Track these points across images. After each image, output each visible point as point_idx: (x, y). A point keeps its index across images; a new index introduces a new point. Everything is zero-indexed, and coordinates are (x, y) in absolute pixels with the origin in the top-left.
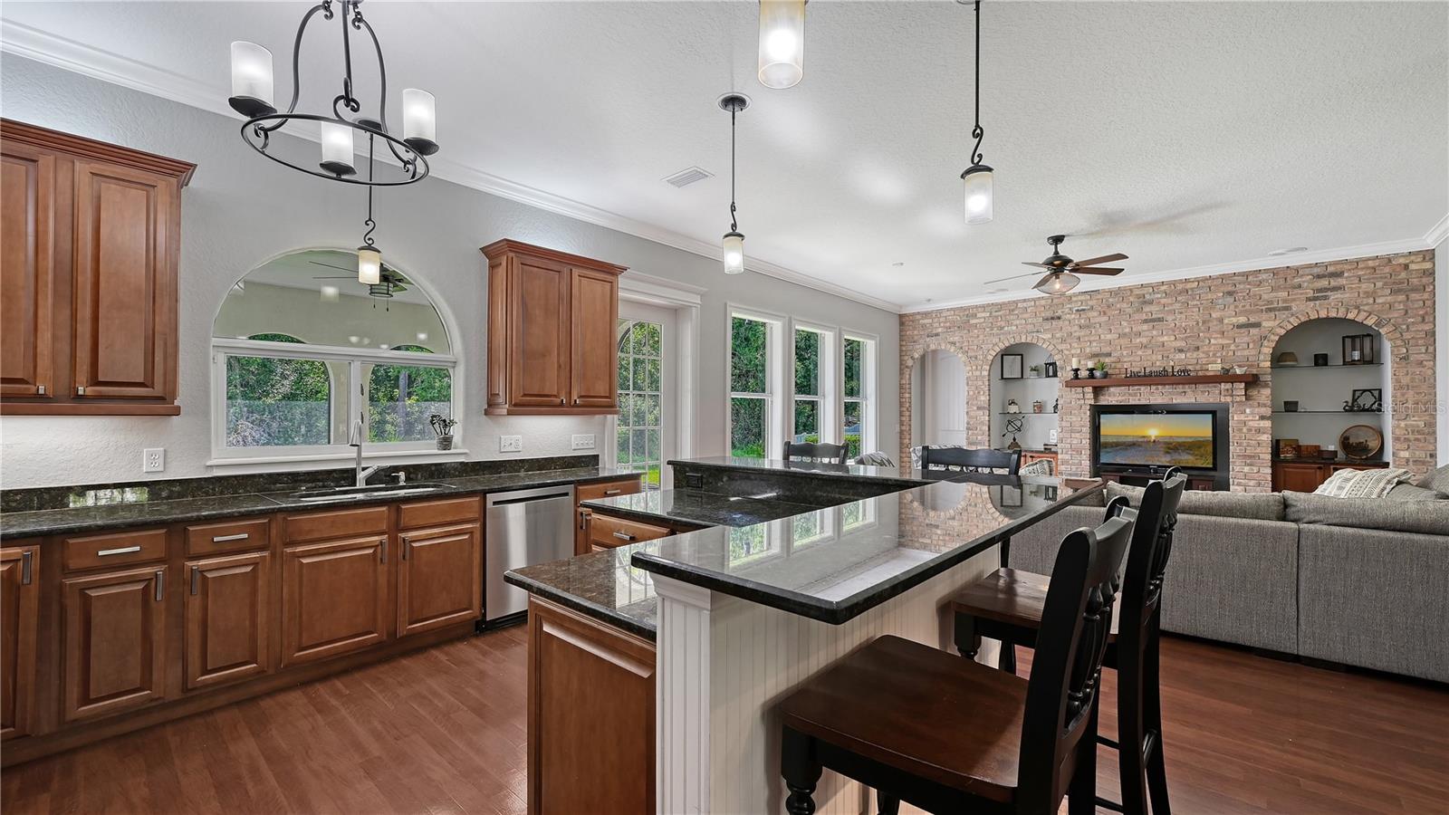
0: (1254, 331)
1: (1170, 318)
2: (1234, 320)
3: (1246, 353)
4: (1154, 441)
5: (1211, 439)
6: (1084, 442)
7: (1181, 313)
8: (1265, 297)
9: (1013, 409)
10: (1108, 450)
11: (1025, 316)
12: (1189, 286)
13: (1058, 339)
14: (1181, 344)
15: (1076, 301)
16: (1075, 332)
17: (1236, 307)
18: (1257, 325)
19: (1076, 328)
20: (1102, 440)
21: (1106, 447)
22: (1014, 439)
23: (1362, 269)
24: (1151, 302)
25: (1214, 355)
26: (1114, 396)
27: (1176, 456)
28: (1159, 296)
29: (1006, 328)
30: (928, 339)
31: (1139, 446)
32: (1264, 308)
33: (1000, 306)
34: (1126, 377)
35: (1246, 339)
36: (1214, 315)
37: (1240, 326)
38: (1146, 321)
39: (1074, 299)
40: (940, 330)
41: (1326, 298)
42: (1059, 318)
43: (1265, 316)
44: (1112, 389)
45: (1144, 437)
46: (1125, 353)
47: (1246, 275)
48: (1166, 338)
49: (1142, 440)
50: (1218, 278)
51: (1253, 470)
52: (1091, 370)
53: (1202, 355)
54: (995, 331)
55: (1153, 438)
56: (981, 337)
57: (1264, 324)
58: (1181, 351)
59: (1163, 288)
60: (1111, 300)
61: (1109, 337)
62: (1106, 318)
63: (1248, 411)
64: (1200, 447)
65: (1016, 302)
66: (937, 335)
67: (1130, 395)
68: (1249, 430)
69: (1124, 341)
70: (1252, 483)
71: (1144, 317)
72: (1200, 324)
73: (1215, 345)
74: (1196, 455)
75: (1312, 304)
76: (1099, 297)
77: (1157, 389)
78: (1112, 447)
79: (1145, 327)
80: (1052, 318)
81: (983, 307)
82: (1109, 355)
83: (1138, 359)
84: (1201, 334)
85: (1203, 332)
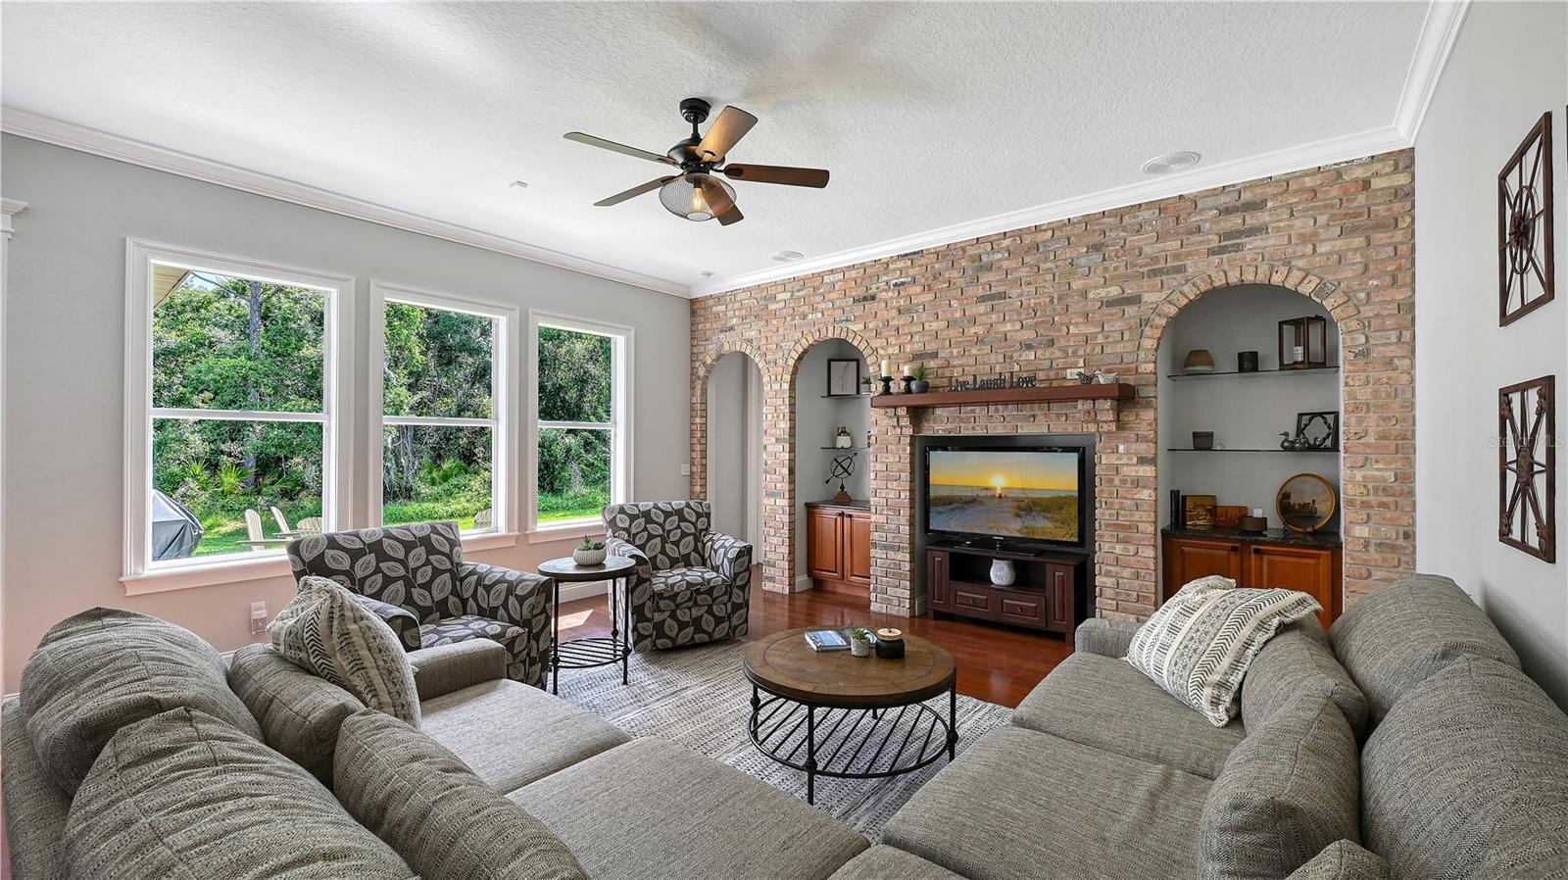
0: (1131, 310)
1: (1014, 293)
2: (1102, 292)
3: (1119, 348)
4: (1000, 497)
5: (1076, 494)
6: (903, 496)
7: (1030, 284)
8: (1147, 250)
9: (843, 442)
10: (940, 509)
11: (834, 296)
12: (1040, 237)
13: (872, 330)
14: (1028, 335)
15: (894, 270)
16: (893, 318)
17: (1106, 269)
18: (1135, 300)
19: (894, 313)
21: (936, 505)
22: (842, 487)
23: (1296, 192)
24: (990, 268)
25: (1075, 353)
26: (942, 422)
27: (1029, 522)
28: (999, 256)
29: (810, 317)
30: (722, 336)
31: (981, 503)
32: (1145, 269)
33: (804, 281)
34: (951, 390)
35: (1119, 325)
36: (1074, 286)
37: (1111, 303)
38: (982, 299)
39: (891, 267)
40: (734, 321)
41: (1238, 248)
42: (873, 298)
43: (1146, 283)
44: (938, 411)
45: (987, 489)
46: (955, 351)
47: (1119, 214)
48: (1009, 327)
49: (984, 493)
50: (1079, 222)
51: (1128, 550)
52: (908, 380)
53: (1058, 354)
54: (797, 320)
55: (999, 491)
56: (781, 330)
57: (1147, 298)
58: (1029, 347)
59: (1006, 243)
60: (937, 266)
61: (935, 325)
62: (931, 296)
63: (1121, 448)
64: (1061, 508)
65: (821, 275)
66: (731, 329)
67: (961, 420)
68: (1124, 482)
69: (954, 333)
70: (1127, 573)
71: (980, 292)
72: (1056, 301)
73: (1075, 335)
74: (1056, 521)
75: (1216, 259)
76: (923, 261)
77: (997, 411)
78: (945, 504)
79: (982, 308)
80: (865, 299)
81: (784, 284)
82: (935, 355)
83: (972, 361)
84: (1056, 319)
85: (1059, 314)
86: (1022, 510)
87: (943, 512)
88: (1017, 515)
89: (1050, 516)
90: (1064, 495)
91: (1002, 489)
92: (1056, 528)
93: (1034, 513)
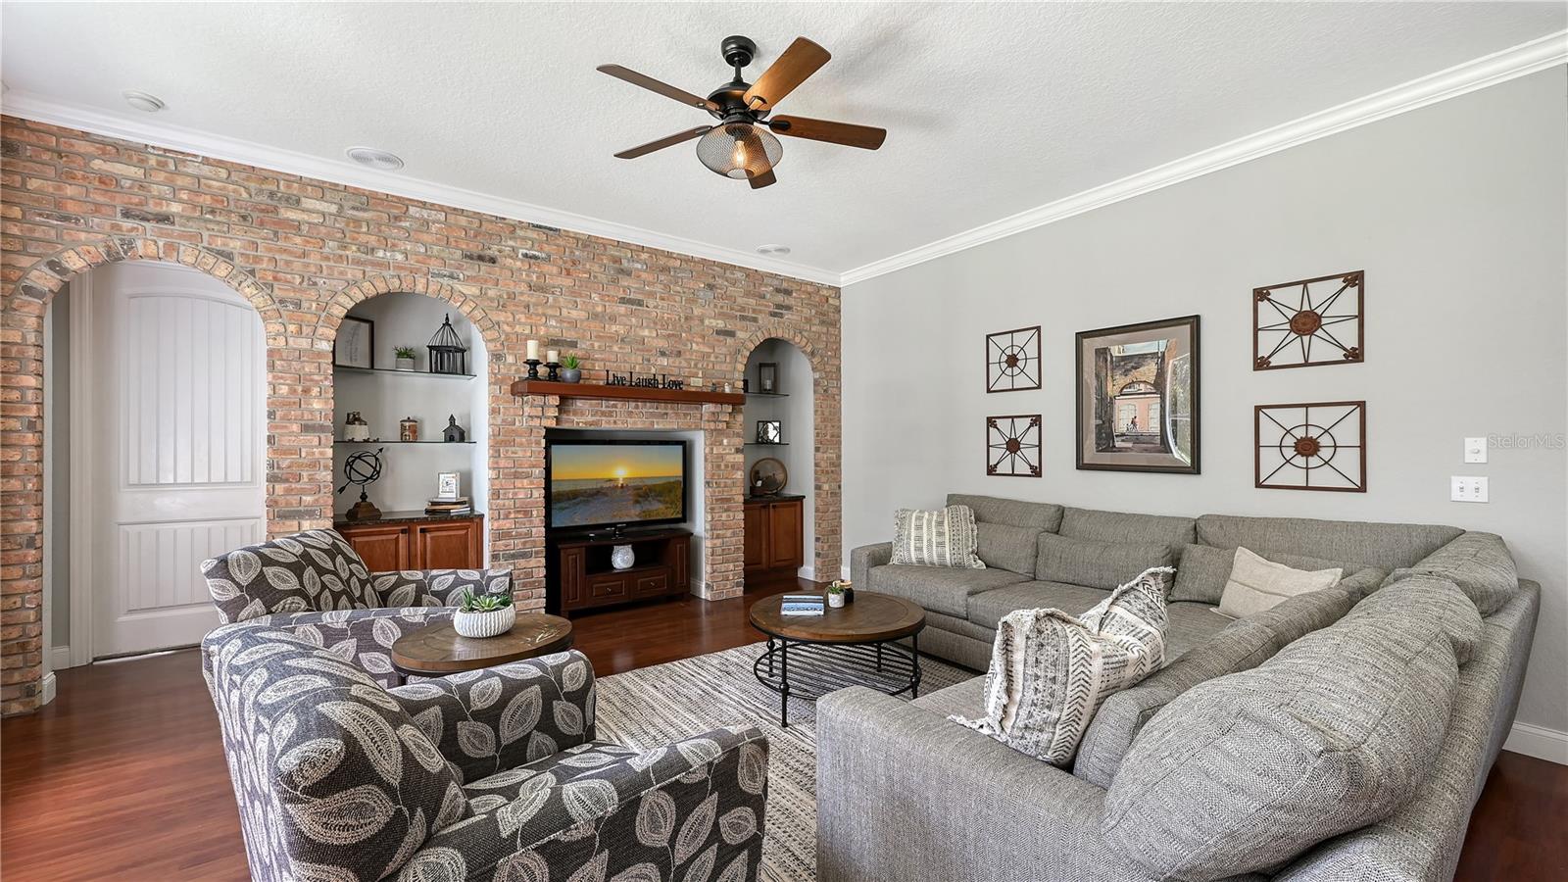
0: (729, 340)
1: (651, 303)
2: (714, 322)
3: (724, 367)
4: (622, 486)
5: (681, 479)
6: (536, 494)
7: (663, 299)
8: (740, 300)
9: (359, 433)
10: (563, 505)
11: (425, 237)
12: (672, 263)
13: (491, 300)
14: (662, 344)
15: (524, 239)
16: (522, 294)
17: (715, 306)
18: (731, 334)
19: (523, 287)
20: (554, 489)
21: (559, 501)
22: (364, 497)
23: (804, 292)
24: (628, 273)
25: (696, 365)
26: (583, 414)
27: (647, 506)
28: (639, 266)
29: (381, 254)
30: (127, 224)
31: (605, 494)
32: (738, 314)
33: (369, 200)
34: (608, 383)
35: (724, 350)
36: (696, 313)
37: (719, 332)
38: (623, 301)
39: (520, 233)
40: (175, 208)
41: (781, 316)
42: (493, 260)
43: (739, 324)
44: (579, 403)
45: (610, 480)
46: (596, 345)
47: (725, 267)
48: (646, 333)
49: (607, 485)
50: (699, 262)
51: (729, 516)
52: (553, 367)
53: (684, 364)
54: (352, 252)
55: (621, 482)
56: (314, 259)
57: (740, 334)
58: (663, 354)
59: (644, 256)
60: (577, 253)
61: (574, 314)
62: (568, 282)
63: (725, 441)
64: (670, 491)
65: (405, 203)
66: (164, 218)
67: (603, 414)
68: (727, 466)
69: (595, 325)
70: (729, 533)
71: (621, 294)
72: (683, 320)
73: (696, 351)
74: (667, 503)
75: (772, 319)
76: (560, 242)
77: (637, 407)
78: (569, 499)
79: (622, 309)
80: (481, 258)
81: (322, 189)
82: (573, 344)
83: (613, 358)
84: (684, 335)
85: (685, 332)
86: (640, 496)
87: (566, 508)
88: (637, 502)
89: (662, 499)
90: (672, 480)
91: (624, 479)
92: (667, 508)
93: (650, 499)
